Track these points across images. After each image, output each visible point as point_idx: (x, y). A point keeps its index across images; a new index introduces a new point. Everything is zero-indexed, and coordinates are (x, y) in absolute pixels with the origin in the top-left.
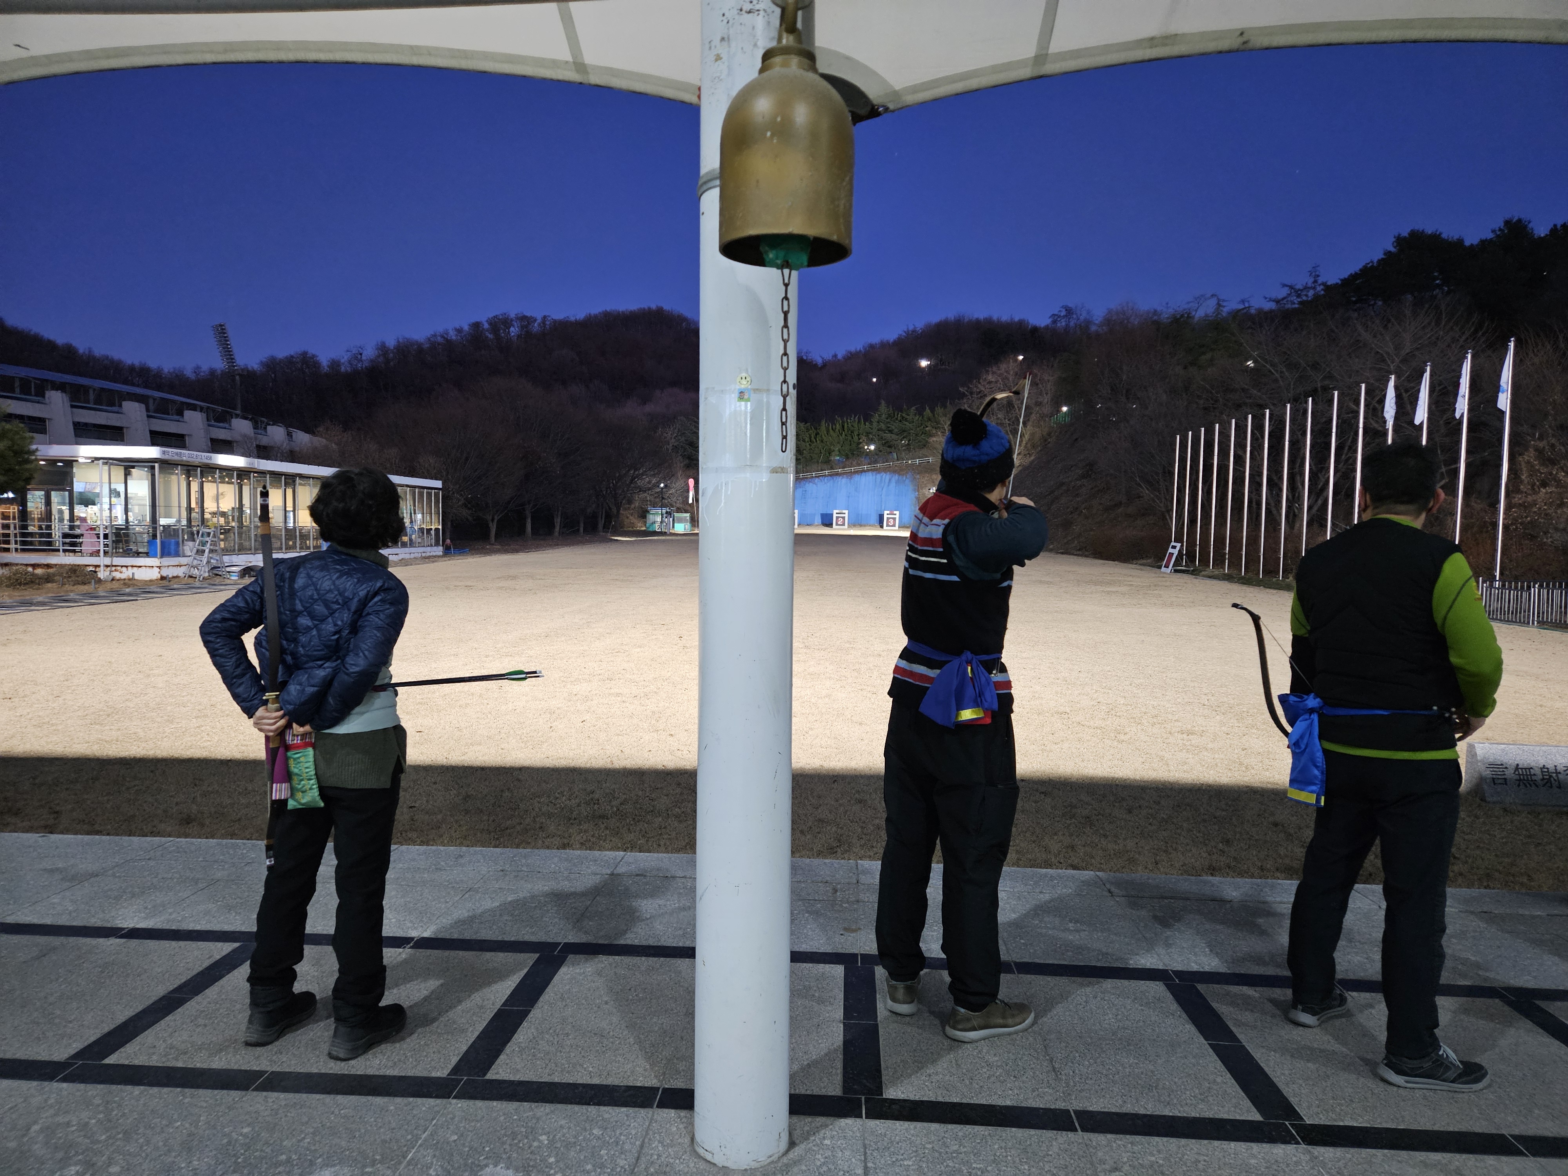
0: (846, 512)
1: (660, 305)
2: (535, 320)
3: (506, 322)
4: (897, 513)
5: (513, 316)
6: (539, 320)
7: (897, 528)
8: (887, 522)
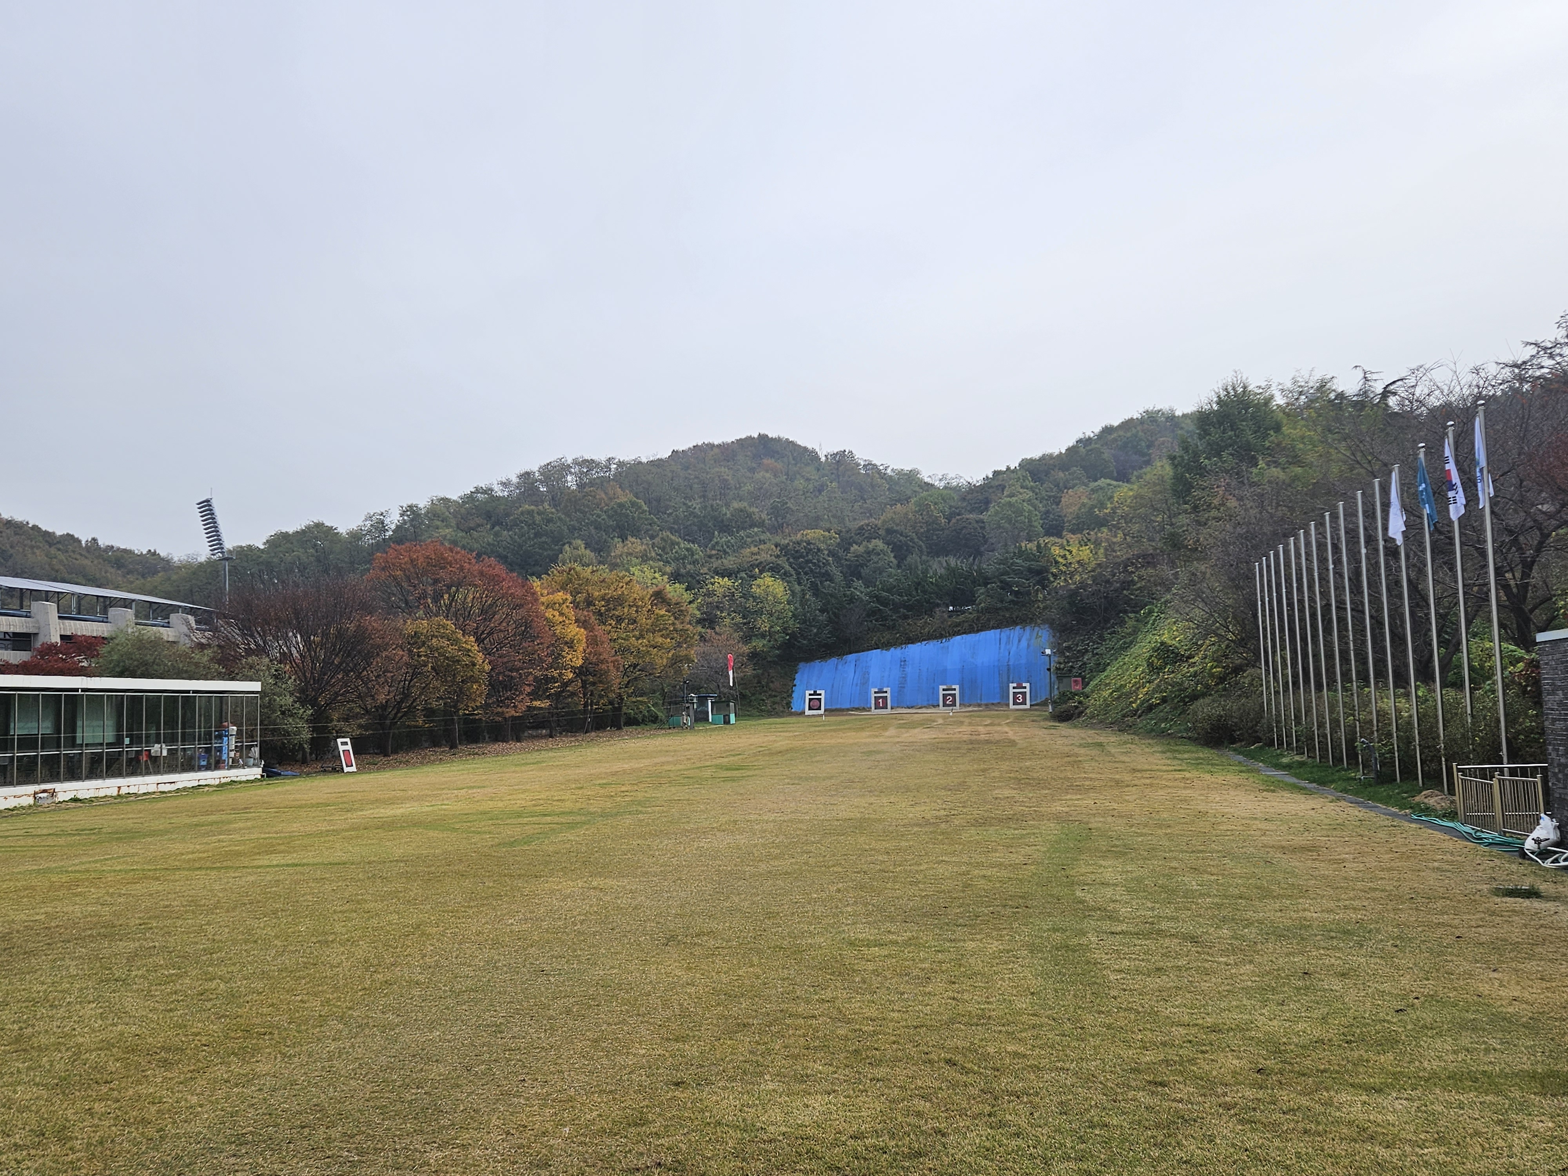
6: (604, 463)
7: (1028, 706)
8: (1015, 698)
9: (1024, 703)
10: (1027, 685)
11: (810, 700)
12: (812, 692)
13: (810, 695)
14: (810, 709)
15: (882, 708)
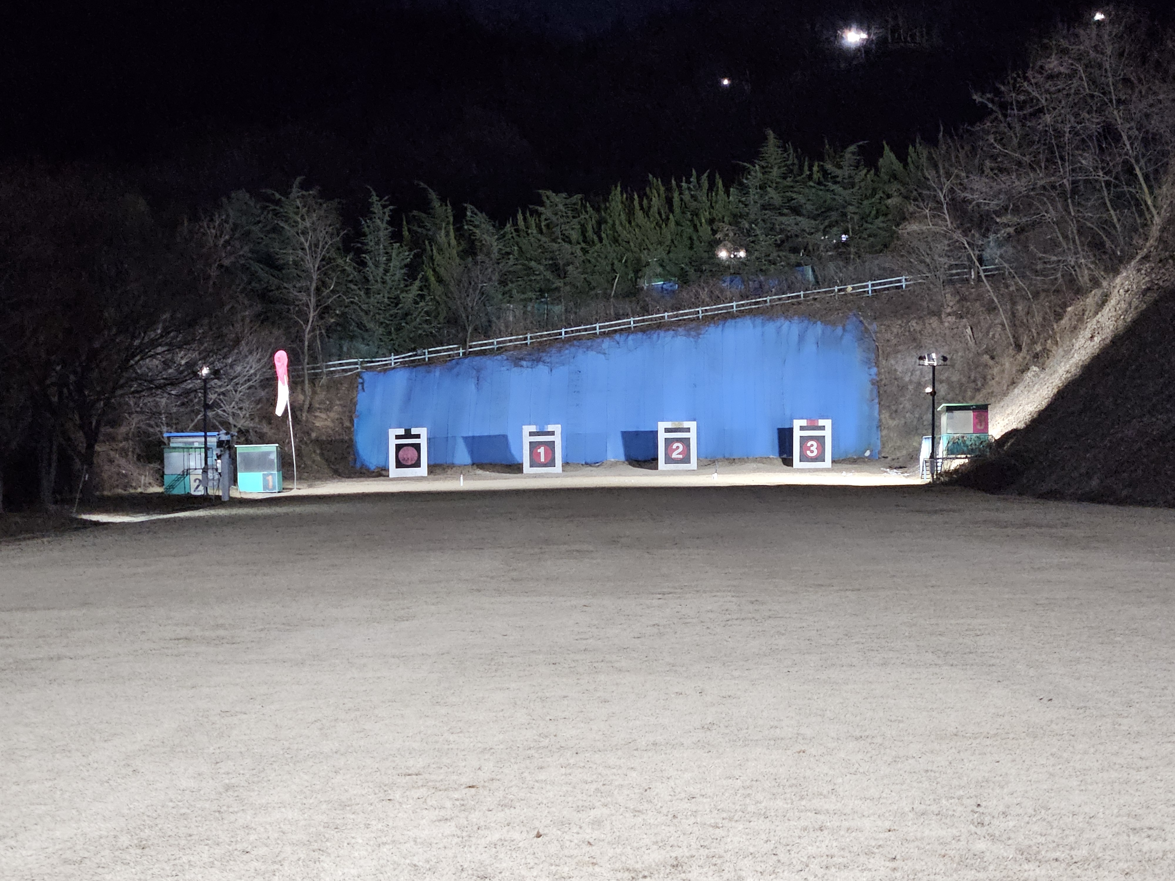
0: (692, 425)
7: (828, 464)
8: (803, 448)
9: (821, 458)
10: (827, 423)
11: (399, 447)
12: (402, 432)
13: (398, 437)
14: (399, 464)
15: (545, 465)
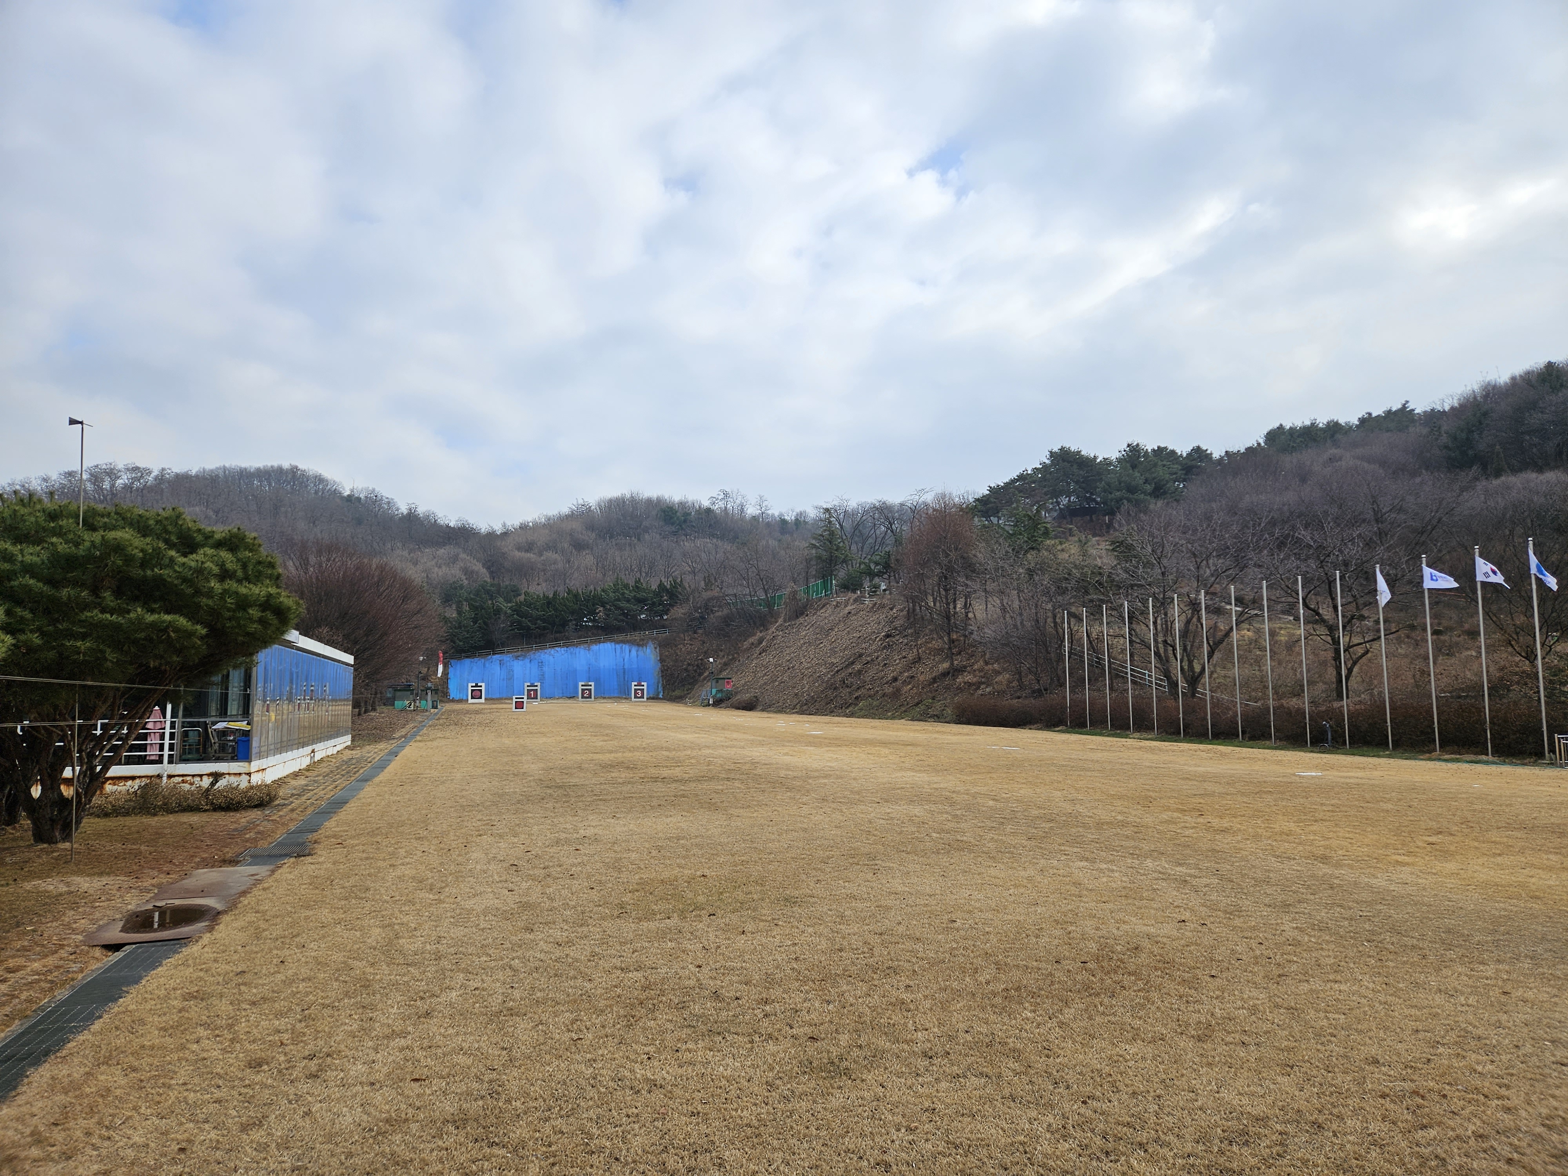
0: (592, 684)
1: (294, 463)
2: (150, 473)
3: (112, 473)
4: (645, 684)
5: (120, 466)
6: (155, 473)
7: (645, 699)
8: (636, 693)
9: (642, 697)
11: (473, 690)
12: (474, 684)
13: (472, 686)
14: (472, 698)
15: (534, 698)
